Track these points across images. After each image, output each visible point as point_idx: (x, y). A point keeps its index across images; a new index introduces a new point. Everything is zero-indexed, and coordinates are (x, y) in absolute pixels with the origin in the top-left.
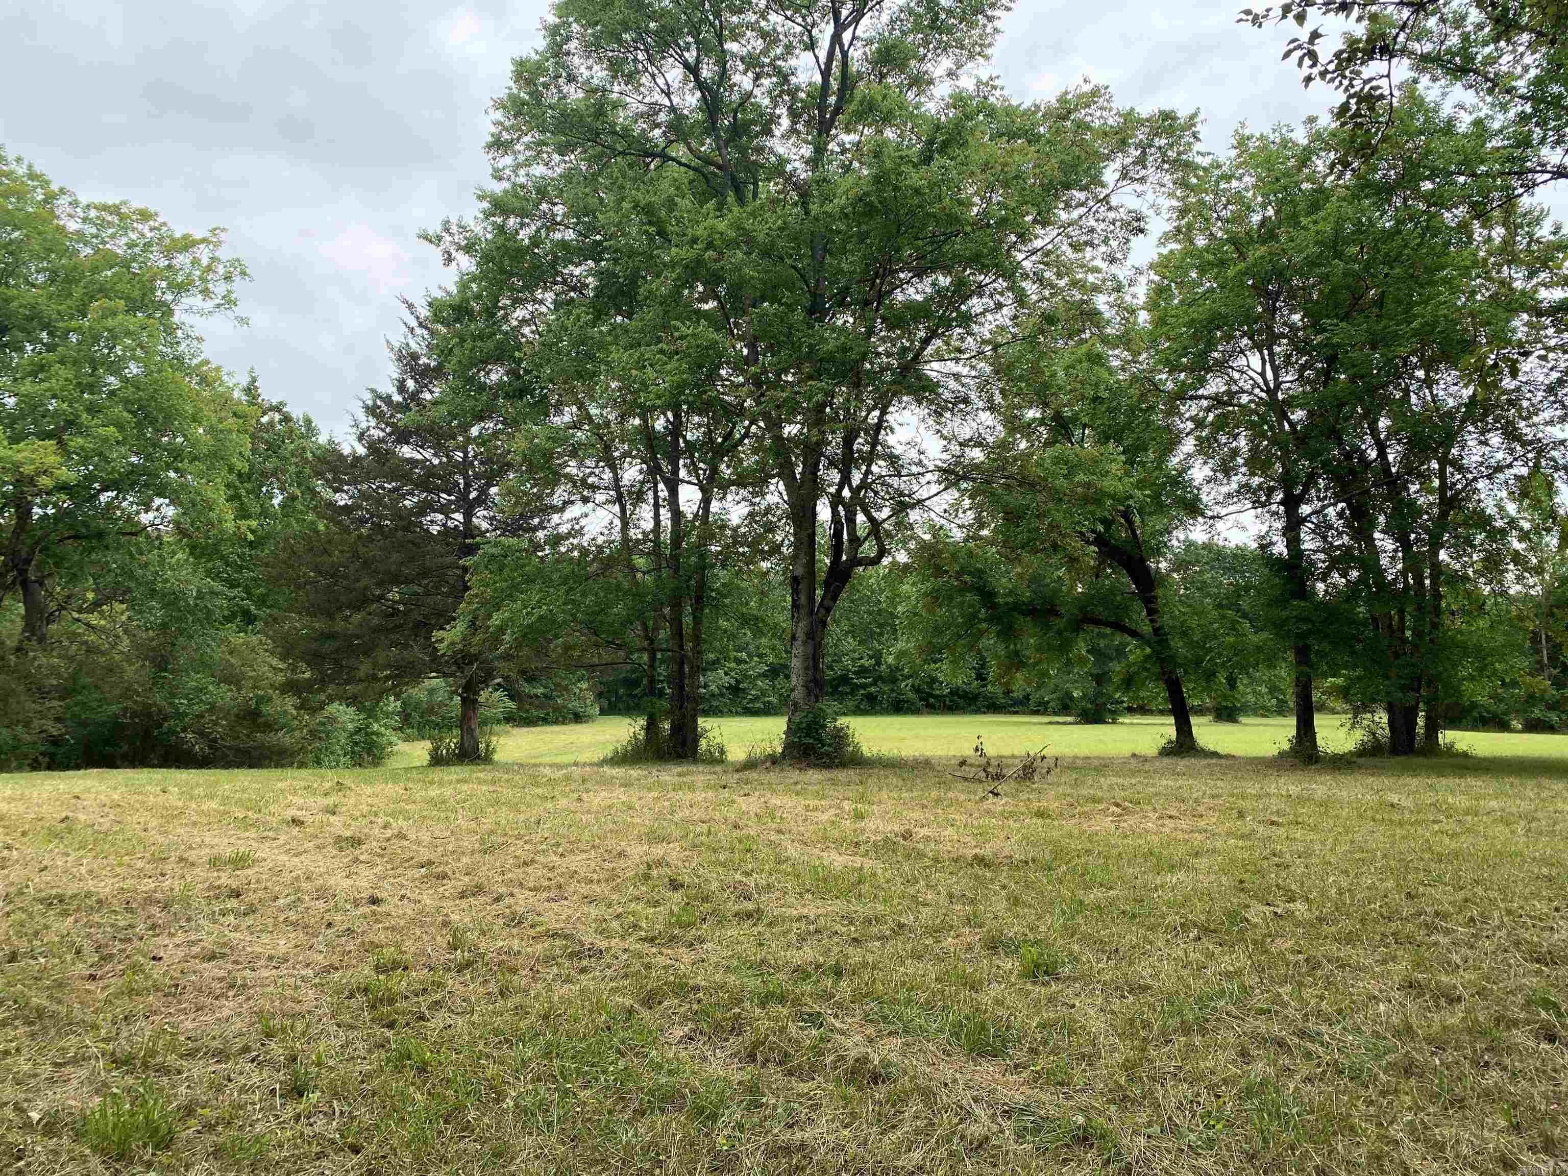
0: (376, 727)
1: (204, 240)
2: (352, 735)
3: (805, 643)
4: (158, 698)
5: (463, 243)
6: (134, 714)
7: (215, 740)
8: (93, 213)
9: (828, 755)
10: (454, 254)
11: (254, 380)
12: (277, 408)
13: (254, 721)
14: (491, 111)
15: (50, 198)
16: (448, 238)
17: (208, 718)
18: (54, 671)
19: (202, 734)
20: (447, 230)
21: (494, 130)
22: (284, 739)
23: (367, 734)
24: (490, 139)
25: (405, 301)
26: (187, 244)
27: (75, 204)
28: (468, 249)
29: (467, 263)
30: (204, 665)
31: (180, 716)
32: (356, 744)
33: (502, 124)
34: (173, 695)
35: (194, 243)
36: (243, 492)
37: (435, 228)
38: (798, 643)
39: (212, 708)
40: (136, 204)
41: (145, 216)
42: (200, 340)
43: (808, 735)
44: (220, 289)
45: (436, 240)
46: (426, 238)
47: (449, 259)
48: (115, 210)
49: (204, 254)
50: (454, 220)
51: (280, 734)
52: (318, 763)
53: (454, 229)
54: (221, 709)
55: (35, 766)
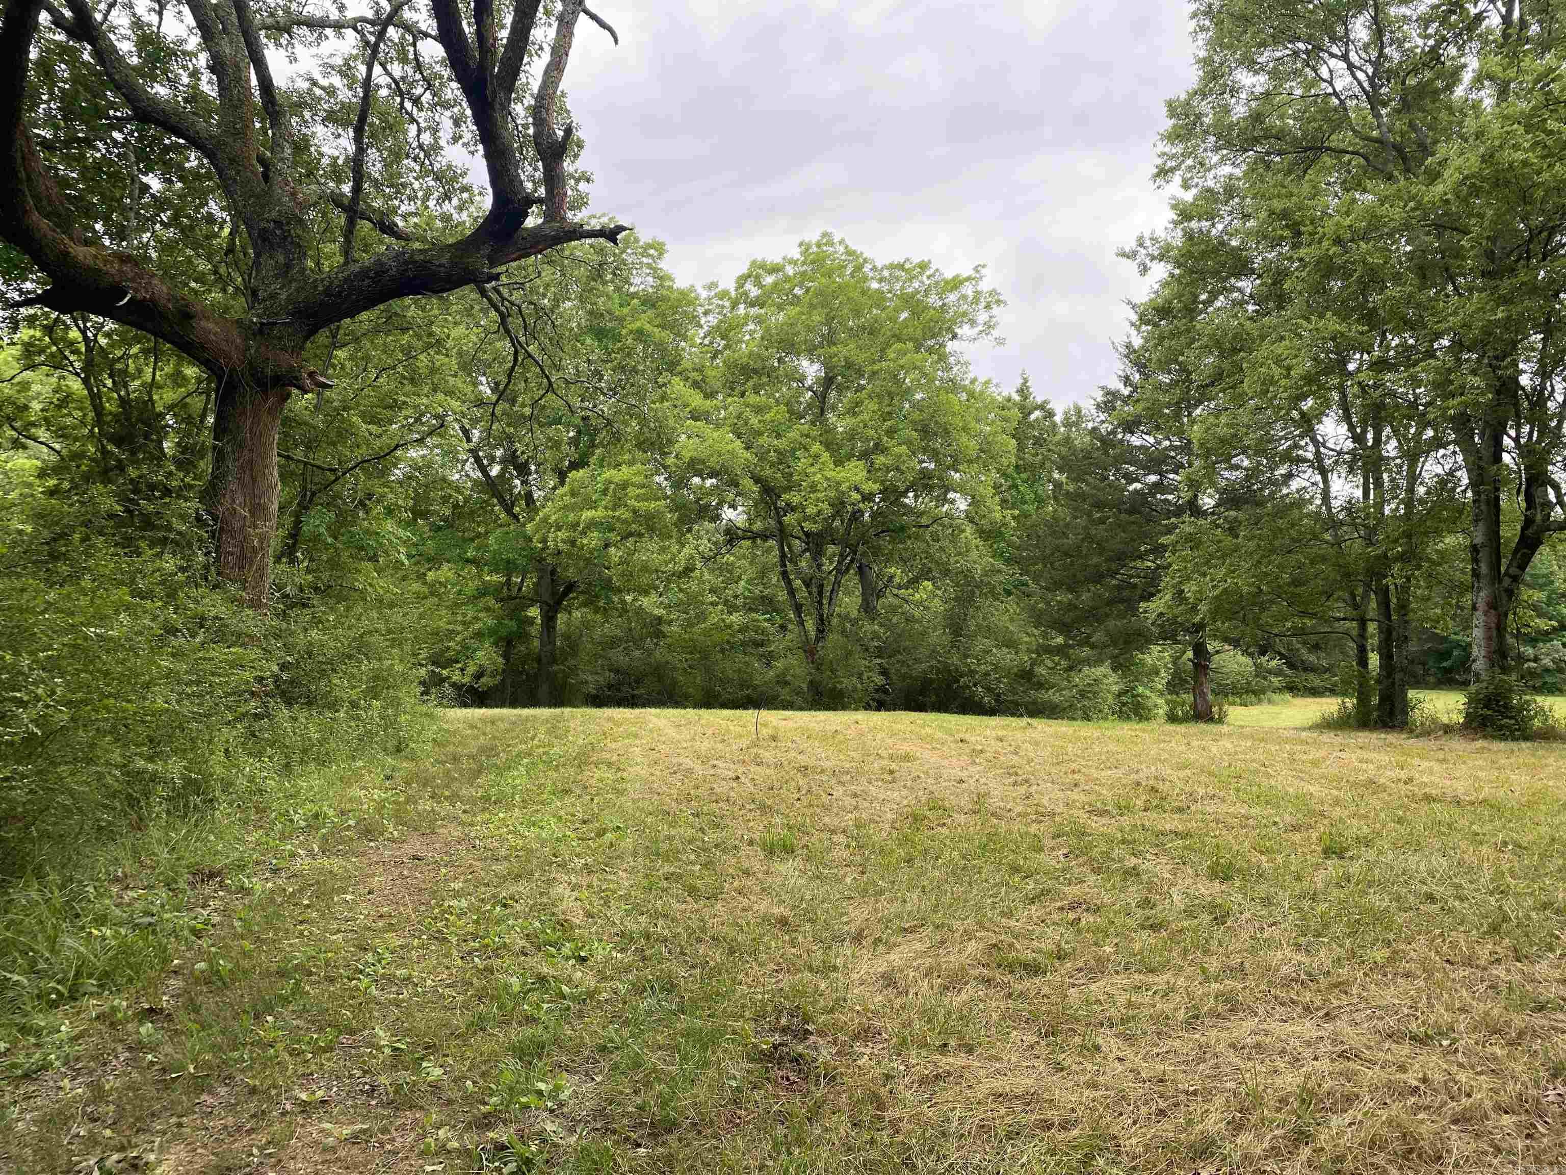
0: (1140, 689)
1: (968, 279)
2: (1119, 695)
3: (1486, 613)
4: (955, 659)
5: (1156, 253)
6: (938, 671)
7: (999, 695)
8: (886, 273)
9: (1508, 727)
10: (1149, 264)
11: (1026, 381)
12: (1042, 407)
13: (1029, 680)
14: (1159, 143)
15: (859, 268)
16: (1143, 251)
17: (993, 677)
18: (876, 636)
19: (989, 689)
20: (1141, 245)
21: (1159, 161)
22: (1052, 696)
23: (1134, 696)
24: (1156, 171)
25: (1129, 303)
26: (956, 283)
27: (874, 269)
28: (1162, 257)
29: (1160, 271)
30: (989, 631)
31: (972, 673)
32: (1124, 704)
33: (1165, 154)
34: (966, 656)
35: (961, 283)
36: (1019, 482)
37: (1130, 244)
38: (1479, 613)
39: (996, 668)
40: (916, 260)
41: (923, 266)
42: (967, 364)
43: (1486, 706)
44: (982, 317)
45: (1131, 255)
46: (1124, 255)
47: (1144, 270)
48: (901, 267)
49: (968, 290)
50: (1147, 235)
51: (1051, 692)
52: (1088, 718)
53: (1148, 243)
54: (1003, 669)
55: (867, 707)
